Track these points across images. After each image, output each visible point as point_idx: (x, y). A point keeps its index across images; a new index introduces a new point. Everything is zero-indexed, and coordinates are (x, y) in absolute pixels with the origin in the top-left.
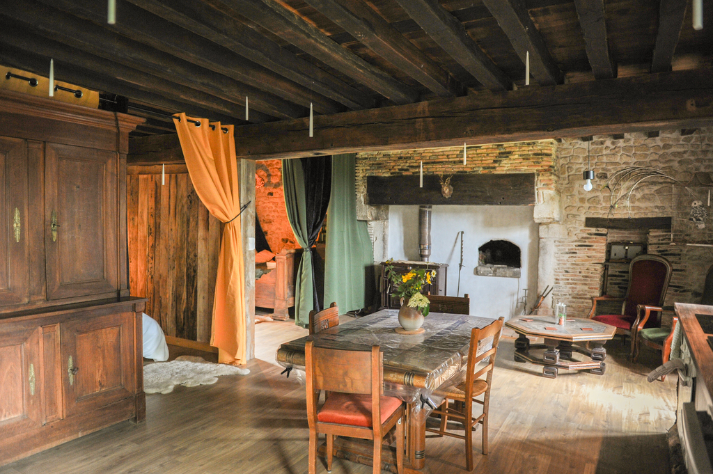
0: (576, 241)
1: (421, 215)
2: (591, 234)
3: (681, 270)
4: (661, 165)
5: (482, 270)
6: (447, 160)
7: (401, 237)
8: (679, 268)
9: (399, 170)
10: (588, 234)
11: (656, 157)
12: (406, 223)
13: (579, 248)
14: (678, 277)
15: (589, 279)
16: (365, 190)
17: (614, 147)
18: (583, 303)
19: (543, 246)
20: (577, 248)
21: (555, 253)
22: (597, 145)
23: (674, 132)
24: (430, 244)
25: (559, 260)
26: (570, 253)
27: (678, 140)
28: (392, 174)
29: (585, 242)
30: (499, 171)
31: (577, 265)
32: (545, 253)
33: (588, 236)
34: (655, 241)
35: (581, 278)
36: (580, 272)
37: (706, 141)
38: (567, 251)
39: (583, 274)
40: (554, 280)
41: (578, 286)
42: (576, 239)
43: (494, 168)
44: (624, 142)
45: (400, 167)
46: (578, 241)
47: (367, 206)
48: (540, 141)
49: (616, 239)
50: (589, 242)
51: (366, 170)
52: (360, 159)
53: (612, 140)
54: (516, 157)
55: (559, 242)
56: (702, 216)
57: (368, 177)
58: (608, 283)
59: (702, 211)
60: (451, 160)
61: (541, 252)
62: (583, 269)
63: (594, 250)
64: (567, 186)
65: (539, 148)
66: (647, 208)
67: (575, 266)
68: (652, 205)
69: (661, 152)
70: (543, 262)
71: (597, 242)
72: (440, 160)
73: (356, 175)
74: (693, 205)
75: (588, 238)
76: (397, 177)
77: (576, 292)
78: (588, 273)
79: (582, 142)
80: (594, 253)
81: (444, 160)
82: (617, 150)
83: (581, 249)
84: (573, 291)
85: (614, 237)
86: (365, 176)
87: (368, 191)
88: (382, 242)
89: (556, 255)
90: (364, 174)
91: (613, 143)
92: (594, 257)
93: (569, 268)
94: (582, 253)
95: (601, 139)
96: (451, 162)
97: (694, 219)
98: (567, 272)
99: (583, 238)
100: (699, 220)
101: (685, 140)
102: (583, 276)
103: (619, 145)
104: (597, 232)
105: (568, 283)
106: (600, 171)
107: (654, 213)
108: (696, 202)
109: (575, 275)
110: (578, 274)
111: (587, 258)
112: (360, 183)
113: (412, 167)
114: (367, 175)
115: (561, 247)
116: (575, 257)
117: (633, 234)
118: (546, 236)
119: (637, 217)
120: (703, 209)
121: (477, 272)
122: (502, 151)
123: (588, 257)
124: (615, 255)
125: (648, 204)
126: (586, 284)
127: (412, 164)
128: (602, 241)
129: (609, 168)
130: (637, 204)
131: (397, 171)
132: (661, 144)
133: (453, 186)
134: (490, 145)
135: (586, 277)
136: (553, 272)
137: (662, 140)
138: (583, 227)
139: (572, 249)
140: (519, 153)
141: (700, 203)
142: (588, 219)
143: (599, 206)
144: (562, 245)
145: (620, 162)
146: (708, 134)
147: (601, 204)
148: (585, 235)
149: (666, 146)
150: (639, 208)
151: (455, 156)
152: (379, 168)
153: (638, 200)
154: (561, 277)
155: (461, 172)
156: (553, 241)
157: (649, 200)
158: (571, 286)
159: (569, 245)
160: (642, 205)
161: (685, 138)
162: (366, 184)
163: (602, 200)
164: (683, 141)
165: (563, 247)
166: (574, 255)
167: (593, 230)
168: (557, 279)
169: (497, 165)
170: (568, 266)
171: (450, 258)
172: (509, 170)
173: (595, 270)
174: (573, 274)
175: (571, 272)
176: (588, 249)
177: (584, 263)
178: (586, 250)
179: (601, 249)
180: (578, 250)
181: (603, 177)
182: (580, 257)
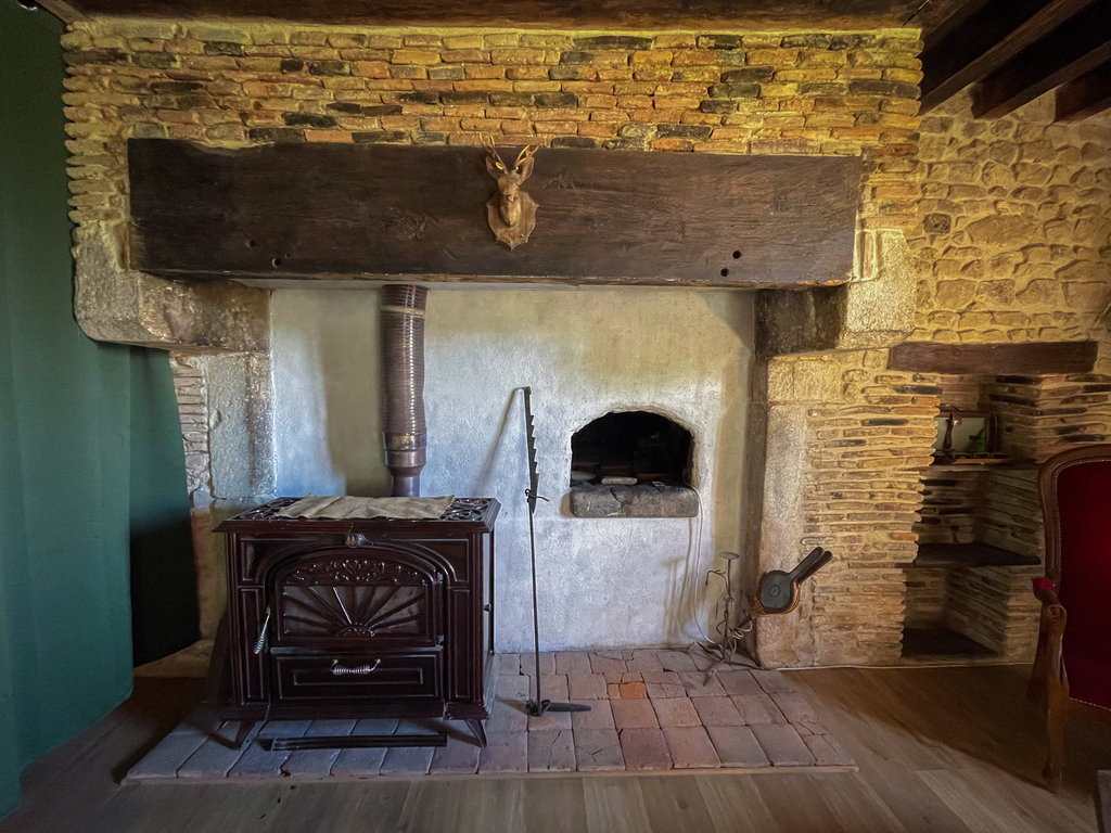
0: (864, 410)
1: (389, 330)
2: (902, 390)
5: (586, 499)
6: (508, 86)
7: (316, 411)
9: (292, 119)
10: (897, 390)
12: (330, 361)
13: (873, 428)
15: (892, 513)
16: (124, 200)
17: (969, 141)
18: (876, 577)
19: (781, 426)
20: (867, 429)
21: (810, 446)
24: (422, 430)
25: (817, 467)
26: (849, 443)
28: (253, 134)
29: (888, 410)
30: (723, 144)
31: (866, 475)
32: (785, 448)
33: (896, 394)
34: (1052, 404)
35: (873, 510)
36: (872, 496)
38: (840, 437)
39: (880, 499)
40: (804, 522)
41: (863, 534)
42: (864, 403)
43: (704, 132)
44: (996, 128)
45: (295, 108)
46: (872, 409)
47: (139, 278)
48: (882, 33)
50: (898, 411)
51: (125, 110)
52: (86, 58)
54: (789, 90)
55: (822, 413)
57: (132, 143)
60: (523, 86)
61: (774, 445)
62: (880, 485)
63: (909, 432)
65: (879, 57)
67: (858, 480)
68: (1047, 308)
69: (1076, 167)
71: (918, 410)
72: (479, 86)
73: (70, 129)
75: (896, 400)
76: (282, 148)
77: (859, 551)
78: (892, 495)
80: (907, 442)
81: (493, 85)
82: (979, 149)
83: (876, 433)
84: (851, 548)
86: (117, 138)
87: (135, 210)
88: (242, 430)
89: (812, 451)
90: (112, 129)
91: (970, 130)
92: (907, 451)
93: (842, 485)
94: (880, 441)
96: (527, 95)
98: (838, 496)
99: (883, 400)
102: (877, 507)
103: (983, 136)
104: (917, 383)
105: (841, 528)
106: (935, 210)
109: (860, 504)
110: (866, 500)
111: (890, 455)
112: (96, 171)
113: (350, 109)
114: (129, 133)
115: (824, 428)
116: (860, 454)
118: (788, 398)
121: (572, 508)
122: (737, 62)
123: (893, 452)
125: (1041, 306)
126: (883, 527)
127: (348, 97)
128: (931, 408)
129: (956, 201)
130: (1016, 305)
131: (279, 122)
132: (1079, 143)
133: (534, 197)
134: (688, 34)
135: (887, 507)
136: (801, 500)
137: (1082, 133)
138: (881, 371)
139: (855, 433)
140: (799, 74)
142: (895, 349)
144: (829, 423)
145: (982, 185)
147: (931, 306)
148: (887, 392)
149: (1089, 151)
151: (544, 72)
152: (186, 105)
153: (1019, 295)
154: (823, 512)
155: (571, 142)
156: (804, 411)
157: (1046, 294)
158: (846, 534)
159: (846, 422)
160: (1027, 308)
162: (125, 177)
163: (934, 291)
165: (830, 428)
166: (857, 449)
167: (908, 378)
168: (811, 520)
169: (715, 119)
170: (841, 478)
171: (487, 472)
172: (761, 143)
173: (908, 486)
174: (852, 500)
175: (849, 495)
176: (894, 432)
177: (880, 469)
178: (889, 434)
179: (927, 431)
180: (870, 434)
181: (941, 226)
182: (874, 453)
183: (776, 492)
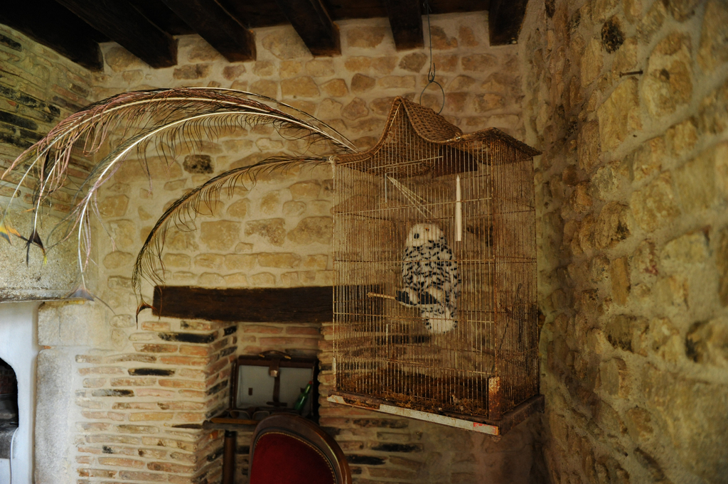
0: (129, 358)
2: (167, 337)
3: (406, 449)
4: (351, 134)
8: (403, 441)
10: (162, 337)
11: (337, 112)
13: (139, 378)
14: (399, 467)
20: (133, 378)
21: (78, 394)
22: (187, 77)
23: (379, 42)
25: (87, 415)
26: (116, 393)
27: (387, 63)
29: (153, 359)
31: (134, 429)
33: (163, 342)
35: (145, 469)
36: (141, 453)
37: (460, 69)
38: (108, 386)
39: (149, 458)
40: (77, 476)
42: (132, 350)
44: (256, 69)
46: (136, 358)
49: (257, 344)
50: (164, 360)
53: (226, 64)
55: (88, 359)
56: (438, 285)
58: (239, 471)
59: (440, 265)
62: (148, 442)
63: (176, 384)
64: (110, 193)
66: (312, 259)
67: (128, 434)
68: (326, 249)
69: (347, 99)
70: (47, 419)
71: (184, 360)
74: (411, 242)
75: (160, 349)
78: (163, 453)
79: (153, 70)
80: (175, 396)
83: (142, 383)
85: (254, 339)
89: (81, 399)
91: (228, 72)
92: (176, 405)
93: (112, 439)
94: (148, 392)
95: (199, 62)
97: (413, 297)
98: (107, 450)
99: (146, 348)
100: (432, 300)
101: (406, 64)
102: (150, 465)
103: (242, 78)
104: (183, 331)
106: (193, 151)
107: (331, 274)
108: (419, 228)
109: (131, 461)
110: (138, 458)
111: (158, 409)
115: (91, 376)
116: (128, 406)
117: (301, 331)
118: (56, 342)
119: (286, 284)
120: (445, 256)
123: (162, 406)
124: (250, 391)
125: (318, 247)
128: (197, 358)
129: (216, 141)
130: (288, 246)
132: (348, 76)
135: (157, 467)
136: (74, 452)
137: (350, 64)
138: (147, 316)
139: (120, 382)
141: (435, 234)
142: (160, 292)
143: (190, 252)
144: (96, 370)
146: (463, 48)
147: (196, 247)
148: (154, 340)
149: (360, 82)
150: (292, 259)
153: (291, 235)
154: (96, 465)
156: (72, 357)
157: (319, 233)
159: (112, 370)
160: (302, 249)
161: (407, 57)
164: (403, 66)
165: (98, 376)
166: (125, 399)
167: (175, 324)
168: (83, 473)
170: (112, 431)
173: (179, 444)
174: (124, 456)
175: (118, 450)
176: (162, 383)
177: (151, 423)
178: (157, 386)
179: (194, 383)
180: (135, 383)
181: (199, 167)
182: (141, 405)
183: (46, 439)
